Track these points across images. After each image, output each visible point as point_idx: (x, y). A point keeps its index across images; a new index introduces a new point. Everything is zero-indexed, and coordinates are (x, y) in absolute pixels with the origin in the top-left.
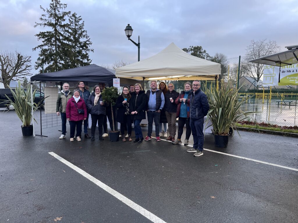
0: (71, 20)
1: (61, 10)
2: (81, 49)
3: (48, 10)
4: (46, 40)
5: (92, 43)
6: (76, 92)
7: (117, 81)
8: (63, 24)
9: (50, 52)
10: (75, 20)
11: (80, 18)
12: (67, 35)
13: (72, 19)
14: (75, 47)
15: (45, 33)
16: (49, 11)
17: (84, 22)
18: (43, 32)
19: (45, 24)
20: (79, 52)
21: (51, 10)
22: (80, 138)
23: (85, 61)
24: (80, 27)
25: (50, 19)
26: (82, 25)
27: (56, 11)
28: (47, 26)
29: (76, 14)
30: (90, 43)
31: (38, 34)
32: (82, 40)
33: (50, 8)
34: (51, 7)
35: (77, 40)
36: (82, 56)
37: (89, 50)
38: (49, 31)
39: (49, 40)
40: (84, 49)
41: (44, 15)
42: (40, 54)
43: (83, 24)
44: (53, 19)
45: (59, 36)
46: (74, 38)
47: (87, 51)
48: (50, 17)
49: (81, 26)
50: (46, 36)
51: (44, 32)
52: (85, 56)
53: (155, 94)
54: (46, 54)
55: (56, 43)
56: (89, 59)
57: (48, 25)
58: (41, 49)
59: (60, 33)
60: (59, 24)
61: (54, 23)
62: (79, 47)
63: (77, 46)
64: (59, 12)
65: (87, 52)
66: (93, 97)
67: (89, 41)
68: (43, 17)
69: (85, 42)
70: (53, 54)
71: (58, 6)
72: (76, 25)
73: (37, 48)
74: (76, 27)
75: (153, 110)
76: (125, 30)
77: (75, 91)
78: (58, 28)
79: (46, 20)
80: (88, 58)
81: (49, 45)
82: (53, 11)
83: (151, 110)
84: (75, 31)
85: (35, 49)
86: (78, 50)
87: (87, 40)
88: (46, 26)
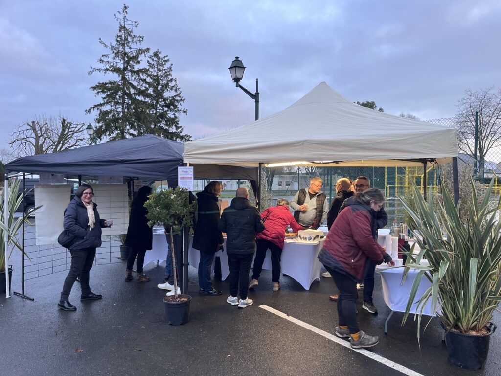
0: (151, 62)
1: (133, 46)
2: (166, 109)
3: (112, 46)
4: (108, 96)
5: (184, 100)
8: (136, 69)
9: (113, 115)
10: (159, 64)
11: (166, 59)
12: (143, 86)
13: (153, 60)
14: (156, 107)
15: (106, 83)
16: (115, 47)
17: (172, 64)
18: (103, 83)
19: (107, 69)
20: (163, 115)
21: (117, 46)
23: (173, 129)
24: (166, 72)
25: (115, 60)
26: (169, 70)
27: (126, 48)
28: (110, 73)
29: (160, 53)
30: (181, 100)
31: (95, 86)
32: (168, 94)
33: (116, 42)
34: (118, 41)
35: (159, 95)
36: (166, 122)
37: (179, 111)
38: (112, 80)
39: (111, 97)
40: (171, 110)
41: (105, 55)
42: (97, 120)
43: (170, 68)
44: (121, 60)
45: (128, 89)
46: (155, 91)
47: (176, 113)
48: (114, 58)
50: (109, 89)
52: (173, 122)
54: (107, 119)
55: (124, 99)
56: (179, 126)
57: (111, 71)
58: (99, 112)
59: (131, 84)
60: (129, 68)
61: (122, 67)
62: (162, 106)
63: (160, 105)
64: (130, 48)
67: (180, 97)
68: (103, 59)
69: (173, 98)
70: (118, 119)
71: (130, 39)
72: (159, 70)
73: (92, 110)
74: (160, 74)
78: (128, 75)
79: (108, 62)
80: (178, 124)
81: (112, 104)
82: (121, 48)
84: (157, 79)
85: (89, 110)
86: (161, 110)
87: (177, 94)
88: (108, 72)
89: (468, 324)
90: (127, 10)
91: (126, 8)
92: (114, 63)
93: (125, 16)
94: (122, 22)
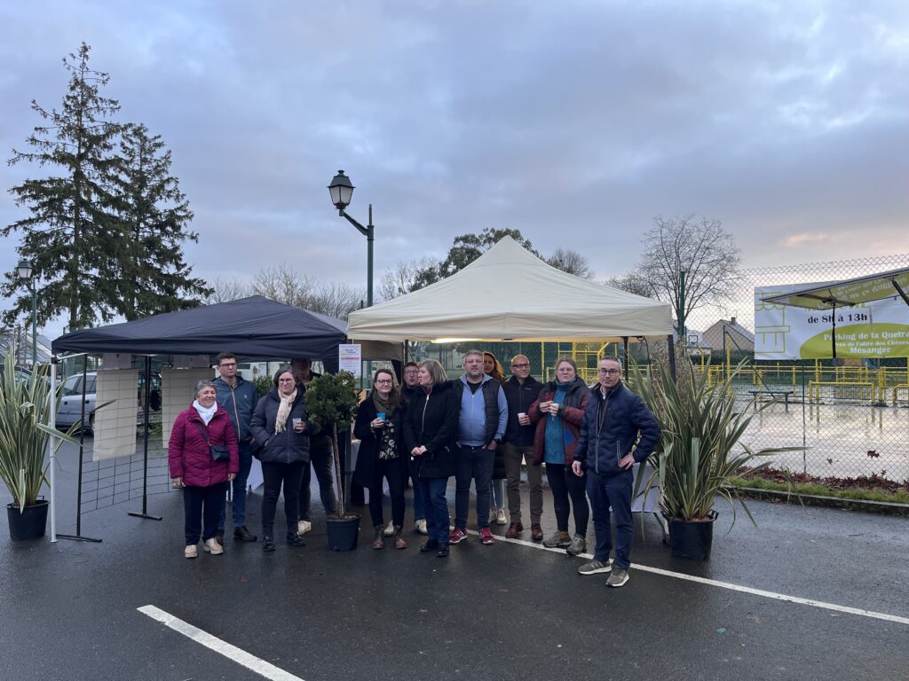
0: (128, 144)
1: (97, 116)
2: (159, 231)
3: (56, 115)
4: (43, 205)
5: (192, 216)
6: (207, 388)
7: (351, 352)
8: (103, 158)
9: (55, 242)
10: (142, 149)
11: (157, 141)
12: (113, 190)
13: (131, 142)
14: (139, 228)
15: (42, 182)
16: (61, 117)
17: (170, 152)
18: (35, 182)
19: (46, 157)
20: (152, 243)
21: (65, 114)
22: (220, 543)
23: (170, 269)
24: (158, 166)
25: (62, 141)
26: (163, 161)
27: (84, 119)
28: (51, 162)
29: (146, 130)
30: (187, 216)
31: (22, 186)
32: (162, 205)
33: (64, 108)
34: (67, 106)
35: (144, 207)
36: (158, 255)
37: (182, 236)
38: (56, 176)
39: (53, 206)
40: (167, 233)
41: (41, 128)
42: (20, 248)
43: (166, 158)
44: (73, 141)
45: (88, 193)
46: (137, 197)
47: (175, 240)
48: (62, 136)
49: (160, 164)
50: (47, 192)
51: (39, 179)
52: (172, 256)
53: (480, 392)
54: (44, 248)
55: (77, 213)
56: (182, 263)
57: (54, 159)
58: (27, 233)
59: (93, 185)
60: (90, 156)
61: (75, 153)
62: (151, 227)
63: (146, 224)
64: (92, 120)
65: (178, 242)
66: (271, 404)
67: (185, 211)
68: (38, 136)
69: (172, 212)
70: (67, 248)
71: (90, 104)
72: (144, 161)
73: (12, 230)
74: (145, 167)
75: (474, 444)
76: (330, 187)
77: (202, 387)
78: (88, 169)
79: (47, 143)
80: (180, 259)
81: (55, 220)
82: (73, 120)
83: (468, 444)
84: (141, 179)
85: (6, 231)
86: (146, 234)
87: (179, 205)
88: (47, 161)
89: (691, 511)
90: (87, 53)
91: (85, 49)
92: (60, 145)
93: (84, 63)
94: (77, 72)
